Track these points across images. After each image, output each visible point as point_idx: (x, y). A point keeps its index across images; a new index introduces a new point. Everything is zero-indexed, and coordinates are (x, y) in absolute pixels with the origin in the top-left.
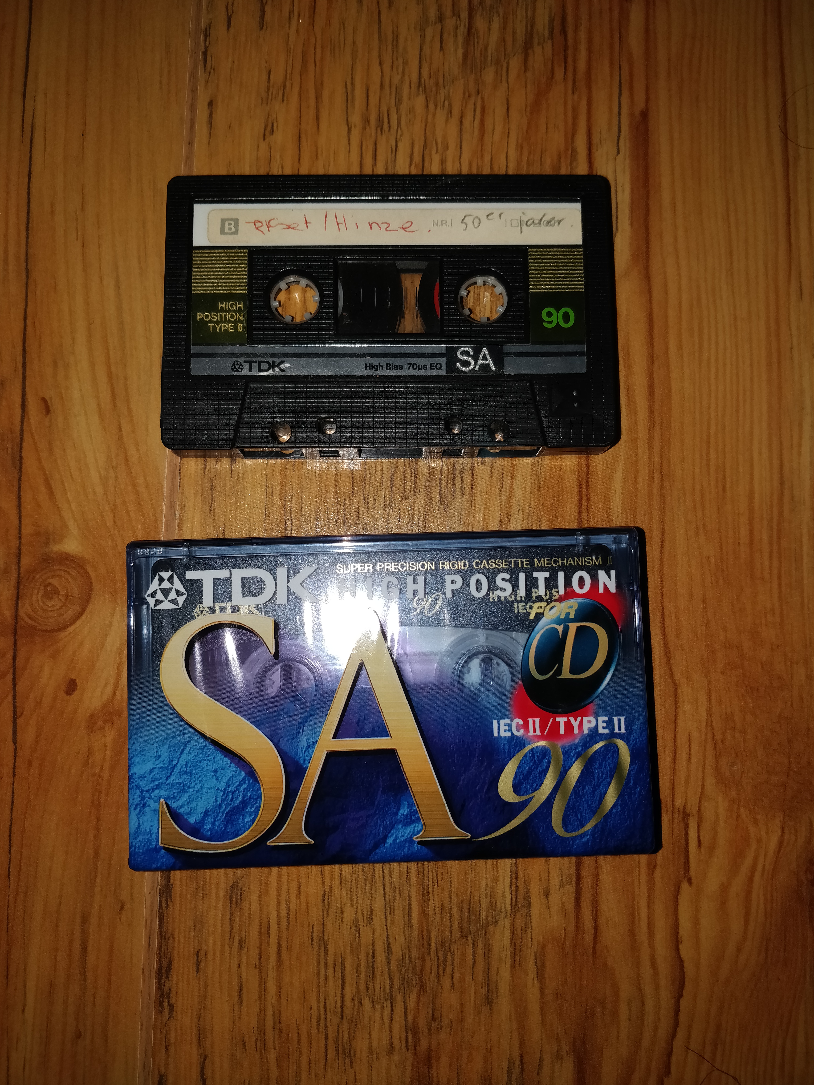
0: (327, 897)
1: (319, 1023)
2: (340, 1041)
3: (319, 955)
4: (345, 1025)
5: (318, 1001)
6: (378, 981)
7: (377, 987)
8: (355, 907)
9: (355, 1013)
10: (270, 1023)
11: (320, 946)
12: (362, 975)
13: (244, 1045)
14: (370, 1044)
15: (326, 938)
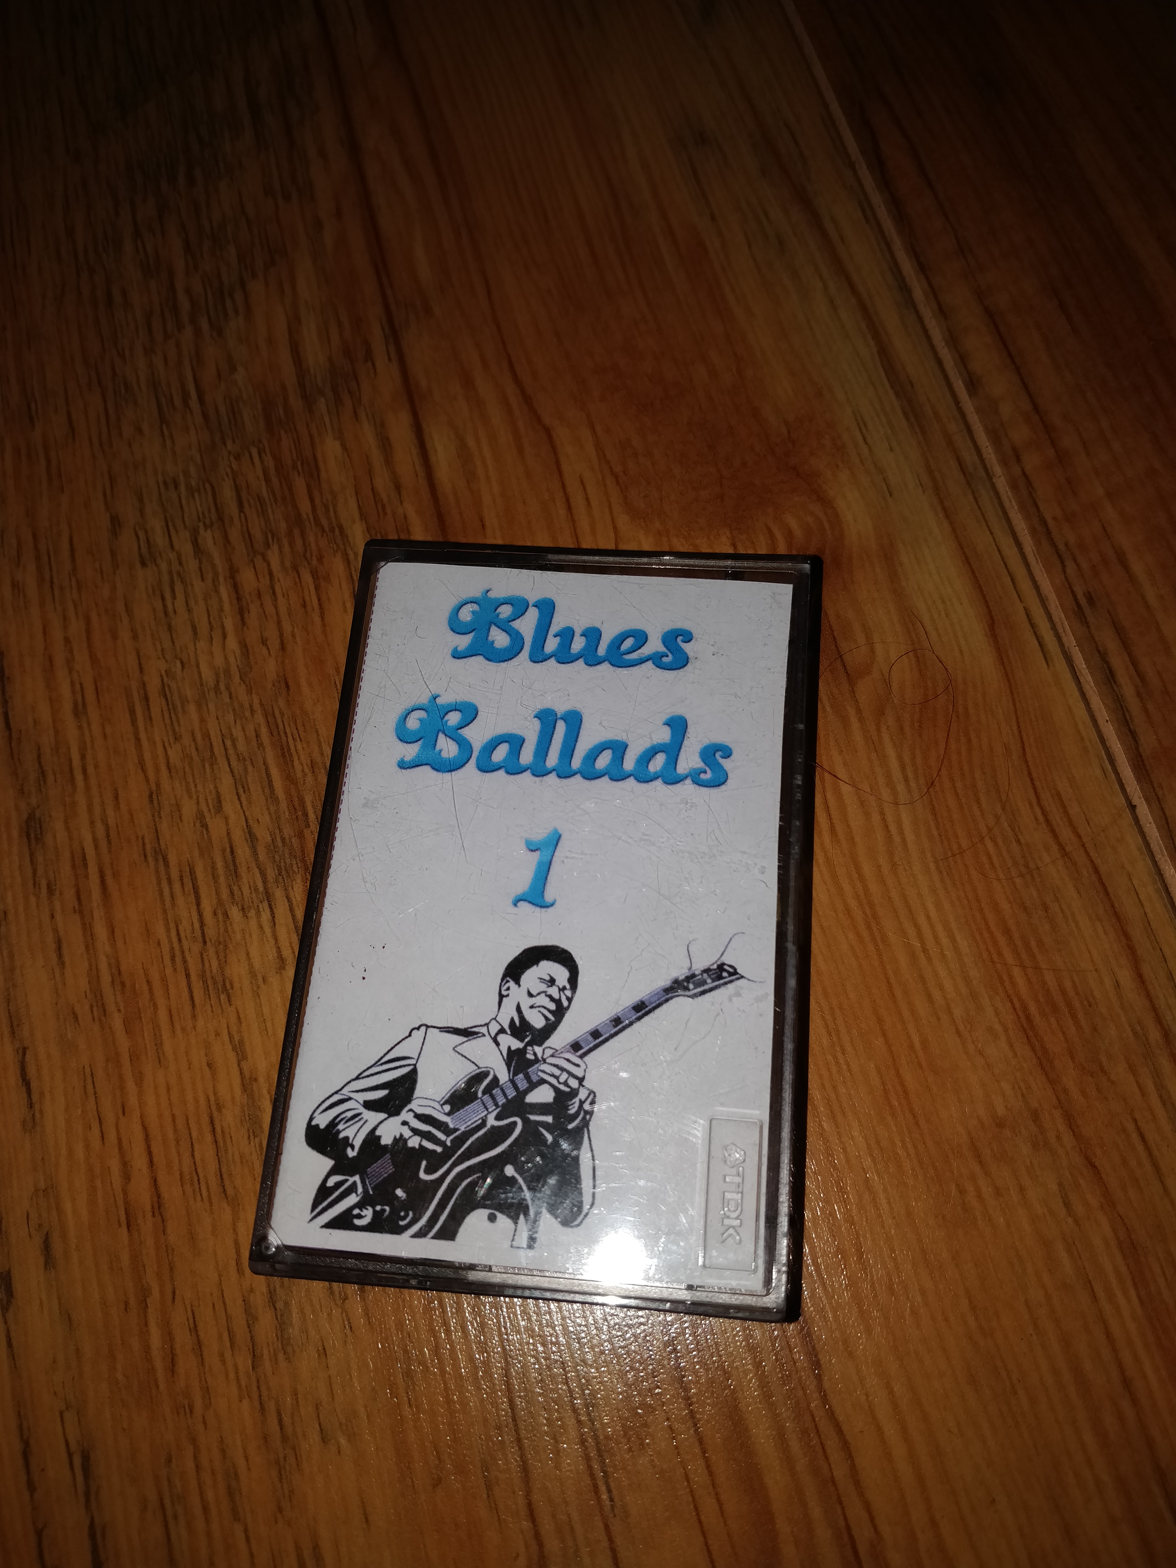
0: (154, 796)
1: (173, 958)
2: (208, 973)
3: (157, 871)
4: (211, 951)
5: (168, 930)
6: (245, 880)
7: (246, 891)
8: (195, 797)
9: (222, 930)
10: (106, 978)
11: (157, 860)
12: (222, 879)
13: (76, 1017)
14: (251, 965)
15: (163, 847)
